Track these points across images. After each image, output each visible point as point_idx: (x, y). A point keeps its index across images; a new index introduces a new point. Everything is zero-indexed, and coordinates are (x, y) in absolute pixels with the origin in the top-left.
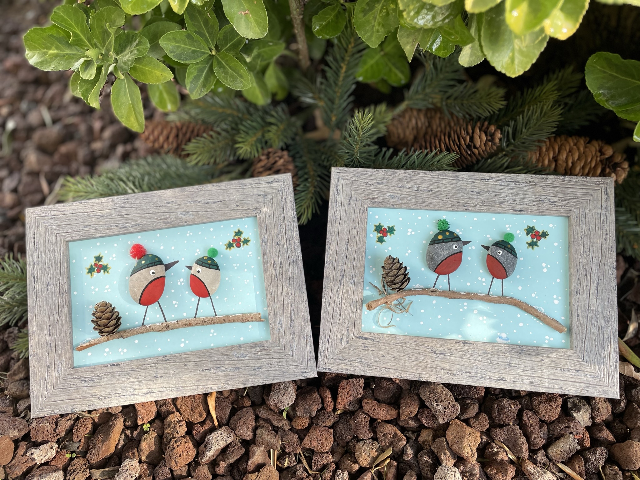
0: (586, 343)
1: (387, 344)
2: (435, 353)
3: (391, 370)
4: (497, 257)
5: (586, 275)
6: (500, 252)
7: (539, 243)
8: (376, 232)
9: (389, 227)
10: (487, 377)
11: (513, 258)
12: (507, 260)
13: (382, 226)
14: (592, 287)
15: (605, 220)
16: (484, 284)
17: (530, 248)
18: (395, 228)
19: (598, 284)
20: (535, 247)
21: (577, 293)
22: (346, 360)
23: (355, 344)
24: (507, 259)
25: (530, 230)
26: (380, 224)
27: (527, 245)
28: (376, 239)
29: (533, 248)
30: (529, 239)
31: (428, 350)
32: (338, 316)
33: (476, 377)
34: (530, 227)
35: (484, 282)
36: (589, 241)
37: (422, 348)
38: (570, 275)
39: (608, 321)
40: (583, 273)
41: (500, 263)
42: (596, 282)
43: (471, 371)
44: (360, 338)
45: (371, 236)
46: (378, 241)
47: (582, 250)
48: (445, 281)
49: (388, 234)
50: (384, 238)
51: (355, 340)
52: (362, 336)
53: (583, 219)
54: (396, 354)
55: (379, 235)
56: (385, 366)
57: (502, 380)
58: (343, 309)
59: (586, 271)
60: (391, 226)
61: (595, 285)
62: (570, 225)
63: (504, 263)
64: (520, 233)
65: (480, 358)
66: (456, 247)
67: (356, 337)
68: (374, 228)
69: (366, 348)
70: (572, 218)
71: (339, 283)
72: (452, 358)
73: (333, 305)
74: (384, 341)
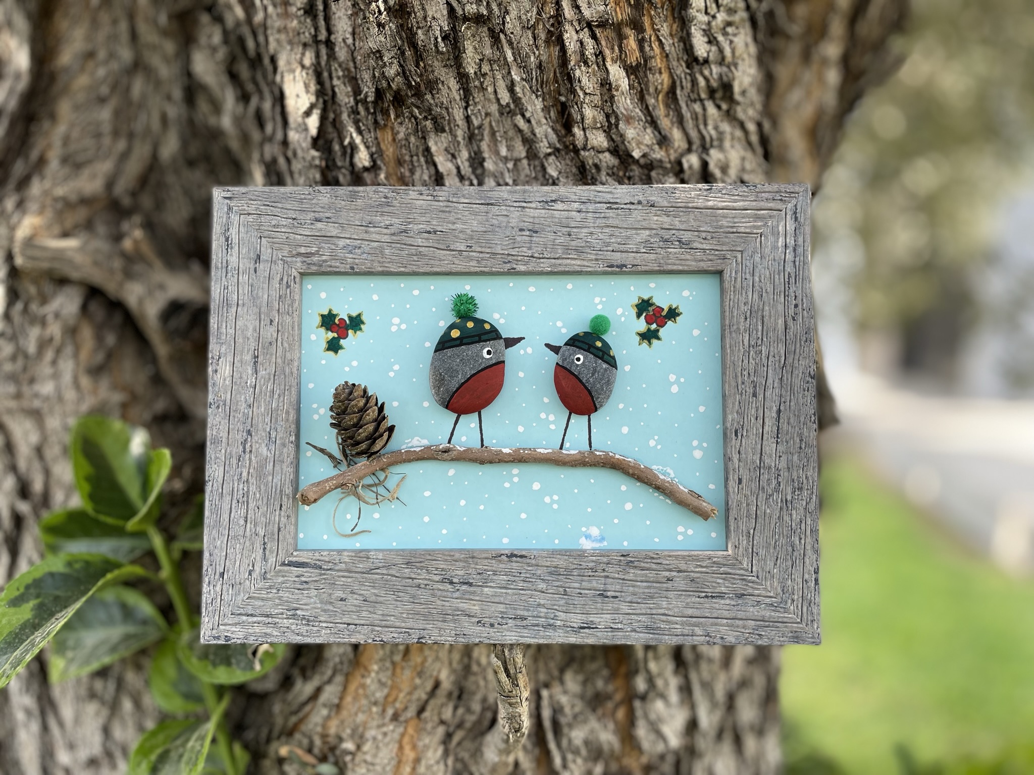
0: (756, 538)
1: (350, 572)
2: (451, 583)
3: (359, 628)
4: (573, 369)
5: (755, 395)
6: (580, 358)
7: (662, 332)
8: (323, 330)
9: (350, 317)
10: (559, 623)
11: (606, 370)
12: (593, 374)
13: (335, 316)
14: (766, 420)
15: (793, 275)
16: (552, 427)
17: (645, 344)
18: (363, 318)
19: (779, 411)
20: (654, 341)
21: (736, 435)
22: (262, 615)
23: (280, 579)
24: (595, 371)
25: (644, 307)
26: (330, 311)
27: (638, 338)
28: (324, 345)
29: (650, 343)
30: (642, 325)
31: (437, 578)
32: (242, 522)
33: (537, 625)
34: (643, 300)
35: (552, 422)
36: (760, 323)
37: (424, 575)
38: (724, 396)
39: (800, 489)
40: (750, 391)
41: (581, 381)
42: (775, 409)
43: (526, 614)
44: (291, 564)
45: (313, 337)
46: (328, 349)
47: (746, 343)
48: (473, 425)
49: (350, 332)
50: (342, 342)
51: (280, 571)
52: (294, 559)
53: (748, 276)
54: (369, 592)
55: (331, 335)
56: (345, 620)
57: (589, 628)
58: (251, 505)
59: (755, 387)
60: (354, 314)
61: (774, 415)
62: (722, 291)
63: (588, 381)
64: (623, 315)
65: (542, 586)
66: (489, 353)
67: (283, 564)
68: (318, 320)
69: (306, 586)
70: (726, 276)
71: (241, 448)
72: (486, 589)
73: (229, 498)
74: (343, 565)
